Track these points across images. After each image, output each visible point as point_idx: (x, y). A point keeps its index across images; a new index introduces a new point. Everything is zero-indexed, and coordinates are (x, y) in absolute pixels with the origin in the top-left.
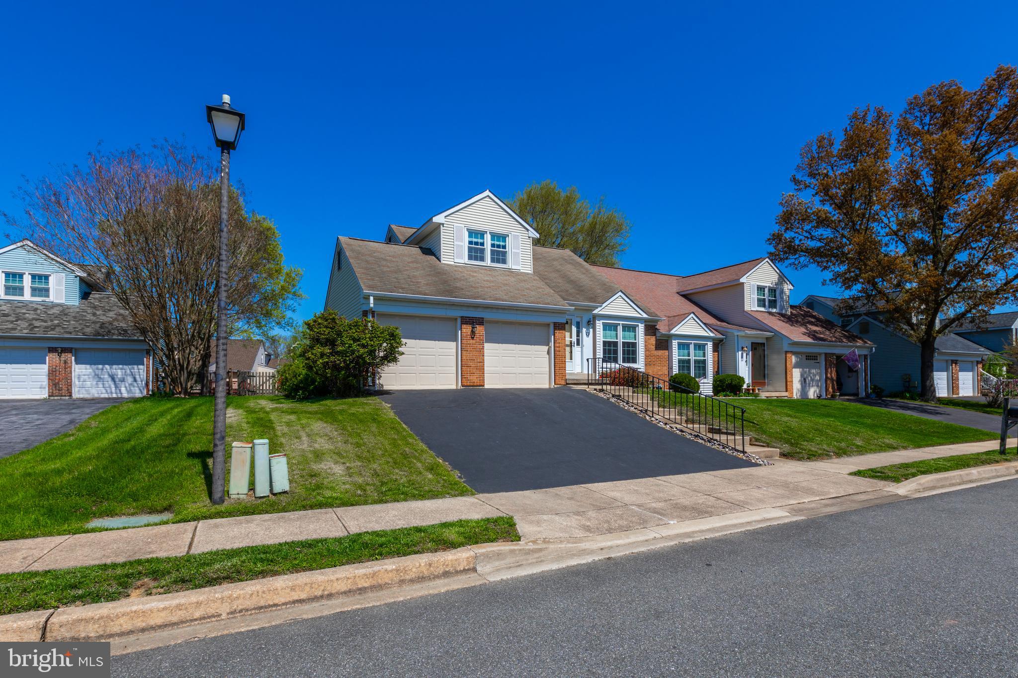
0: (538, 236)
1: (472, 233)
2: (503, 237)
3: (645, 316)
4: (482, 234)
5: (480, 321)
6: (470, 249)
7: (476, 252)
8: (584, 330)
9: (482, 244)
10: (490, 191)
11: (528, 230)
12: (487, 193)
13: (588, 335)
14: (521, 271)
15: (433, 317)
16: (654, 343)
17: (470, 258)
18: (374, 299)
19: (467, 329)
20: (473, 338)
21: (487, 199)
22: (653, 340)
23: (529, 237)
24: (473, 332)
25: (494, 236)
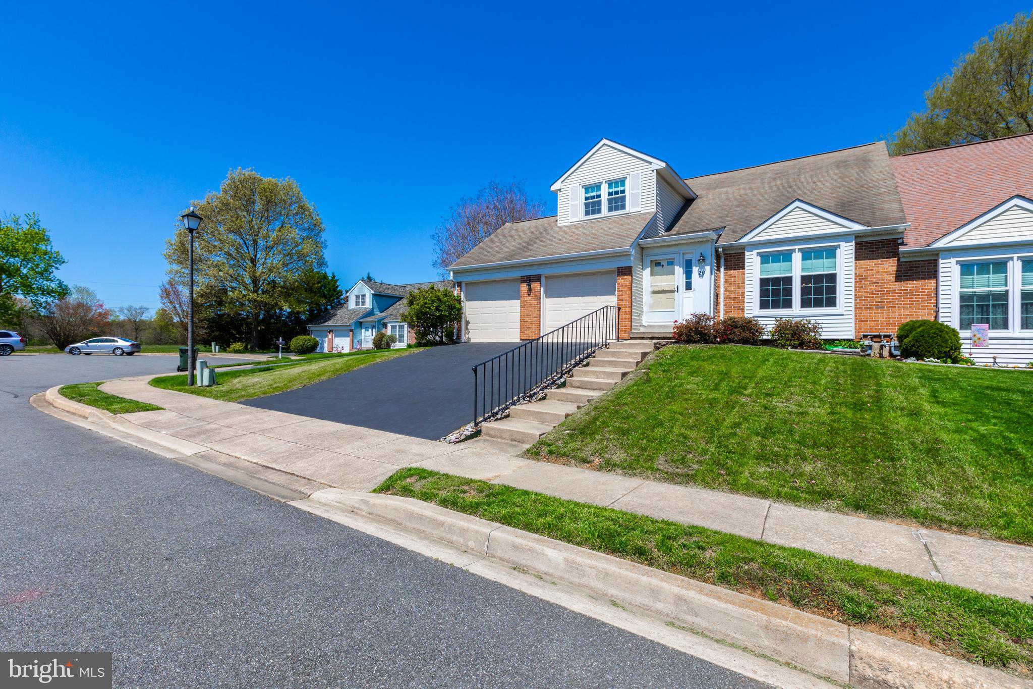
0: (664, 165)
1: (587, 189)
2: (622, 181)
3: (857, 227)
4: (598, 186)
5: (537, 278)
6: (587, 205)
7: (592, 207)
8: (695, 270)
9: (599, 196)
10: (606, 139)
11: (650, 163)
12: (605, 141)
13: (701, 274)
14: (642, 212)
15: (505, 280)
16: (895, 268)
17: (587, 213)
18: (454, 273)
19: (524, 288)
20: (529, 295)
21: (605, 147)
22: (890, 266)
23: (653, 171)
24: (530, 290)
25: (610, 184)
